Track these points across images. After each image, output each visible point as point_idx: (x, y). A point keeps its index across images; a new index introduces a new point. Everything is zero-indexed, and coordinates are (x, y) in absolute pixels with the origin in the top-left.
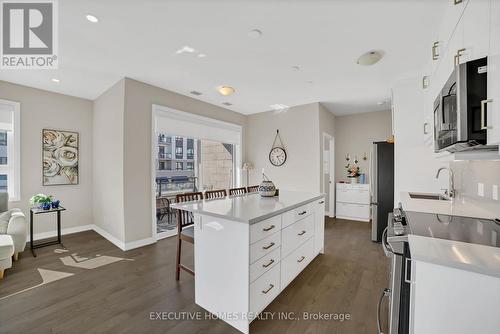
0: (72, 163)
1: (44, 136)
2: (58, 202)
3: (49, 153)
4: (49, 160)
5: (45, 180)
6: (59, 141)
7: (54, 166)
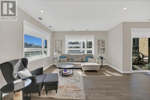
0: (103, 48)
1: (98, 42)
2: (103, 57)
3: (99, 46)
4: (99, 47)
5: (98, 52)
6: (101, 42)
7: (100, 49)
